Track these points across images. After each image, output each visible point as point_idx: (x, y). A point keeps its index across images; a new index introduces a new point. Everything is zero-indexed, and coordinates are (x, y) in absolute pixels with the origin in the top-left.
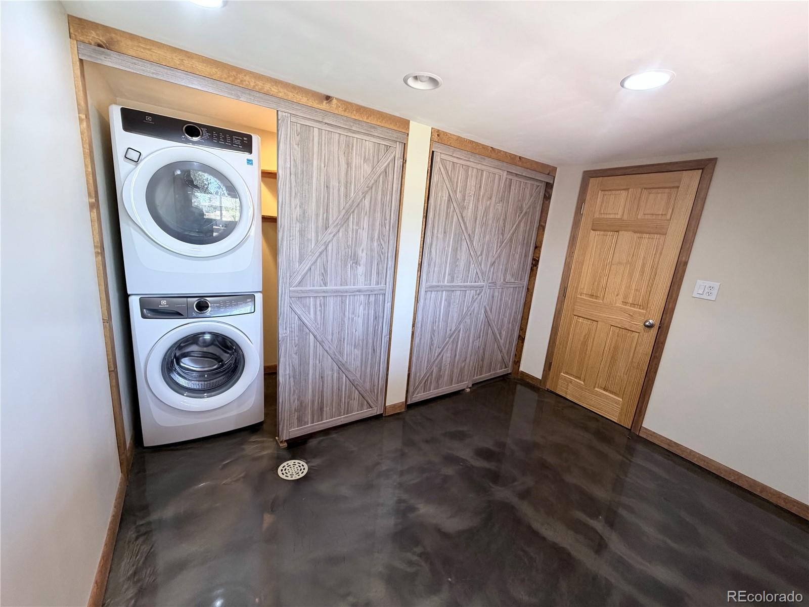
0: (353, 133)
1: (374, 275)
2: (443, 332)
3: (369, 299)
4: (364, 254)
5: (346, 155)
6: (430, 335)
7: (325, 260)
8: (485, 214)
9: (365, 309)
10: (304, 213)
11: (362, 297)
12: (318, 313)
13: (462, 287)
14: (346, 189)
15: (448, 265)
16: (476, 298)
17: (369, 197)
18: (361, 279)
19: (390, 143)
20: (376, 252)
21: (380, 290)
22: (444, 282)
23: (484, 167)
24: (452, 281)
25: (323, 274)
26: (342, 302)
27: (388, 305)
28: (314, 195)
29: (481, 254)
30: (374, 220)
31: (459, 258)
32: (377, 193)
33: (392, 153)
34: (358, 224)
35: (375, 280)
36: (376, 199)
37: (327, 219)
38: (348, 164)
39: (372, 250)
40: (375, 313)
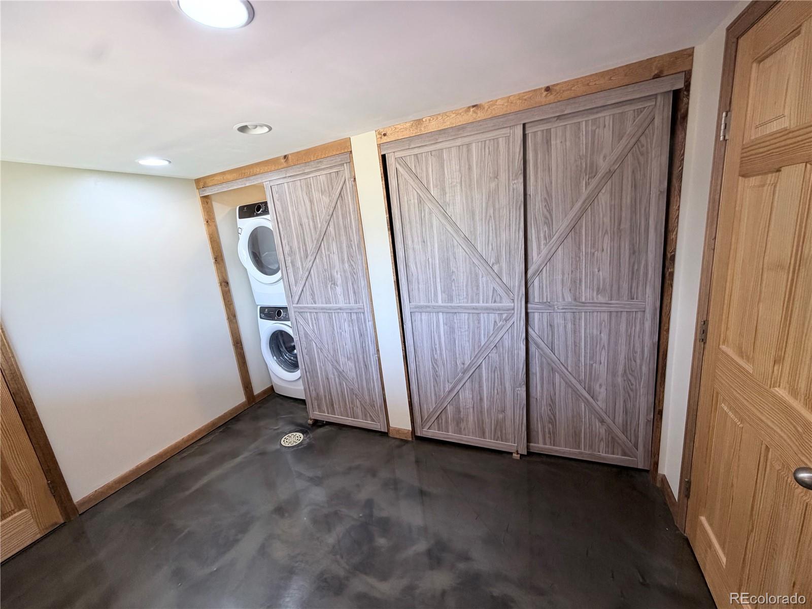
0: (308, 174)
1: (351, 293)
2: (451, 363)
3: (351, 317)
4: (339, 276)
5: (308, 195)
6: (431, 363)
7: (311, 283)
8: (490, 202)
9: (349, 326)
10: (291, 248)
11: (345, 314)
12: (314, 325)
13: (468, 309)
14: (314, 222)
15: (438, 280)
16: (502, 327)
17: (333, 223)
18: (341, 298)
19: (338, 168)
20: (349, 274)
21: (359, 308)
22: (437, 302)
23: (467, 140)
24: (451, 299)
25: (312, 294)
26: (330, 318)
27: (369, 324)
28: (294, 234)
29: (498, 261)
30: (341, 243)
31: (455, 270)
32: (338, 219)
33: (342, 176)
34: (328, 249)
35: (353, 300)
36: (338, 224)
37: (306, 250)
38: (311, 202)
39: (345, 271)
40: (359, 330)
